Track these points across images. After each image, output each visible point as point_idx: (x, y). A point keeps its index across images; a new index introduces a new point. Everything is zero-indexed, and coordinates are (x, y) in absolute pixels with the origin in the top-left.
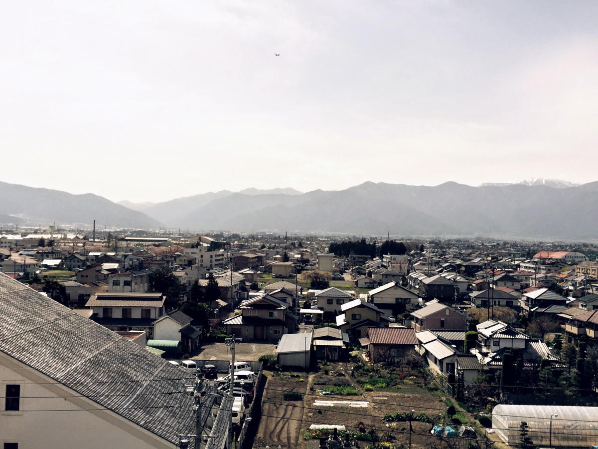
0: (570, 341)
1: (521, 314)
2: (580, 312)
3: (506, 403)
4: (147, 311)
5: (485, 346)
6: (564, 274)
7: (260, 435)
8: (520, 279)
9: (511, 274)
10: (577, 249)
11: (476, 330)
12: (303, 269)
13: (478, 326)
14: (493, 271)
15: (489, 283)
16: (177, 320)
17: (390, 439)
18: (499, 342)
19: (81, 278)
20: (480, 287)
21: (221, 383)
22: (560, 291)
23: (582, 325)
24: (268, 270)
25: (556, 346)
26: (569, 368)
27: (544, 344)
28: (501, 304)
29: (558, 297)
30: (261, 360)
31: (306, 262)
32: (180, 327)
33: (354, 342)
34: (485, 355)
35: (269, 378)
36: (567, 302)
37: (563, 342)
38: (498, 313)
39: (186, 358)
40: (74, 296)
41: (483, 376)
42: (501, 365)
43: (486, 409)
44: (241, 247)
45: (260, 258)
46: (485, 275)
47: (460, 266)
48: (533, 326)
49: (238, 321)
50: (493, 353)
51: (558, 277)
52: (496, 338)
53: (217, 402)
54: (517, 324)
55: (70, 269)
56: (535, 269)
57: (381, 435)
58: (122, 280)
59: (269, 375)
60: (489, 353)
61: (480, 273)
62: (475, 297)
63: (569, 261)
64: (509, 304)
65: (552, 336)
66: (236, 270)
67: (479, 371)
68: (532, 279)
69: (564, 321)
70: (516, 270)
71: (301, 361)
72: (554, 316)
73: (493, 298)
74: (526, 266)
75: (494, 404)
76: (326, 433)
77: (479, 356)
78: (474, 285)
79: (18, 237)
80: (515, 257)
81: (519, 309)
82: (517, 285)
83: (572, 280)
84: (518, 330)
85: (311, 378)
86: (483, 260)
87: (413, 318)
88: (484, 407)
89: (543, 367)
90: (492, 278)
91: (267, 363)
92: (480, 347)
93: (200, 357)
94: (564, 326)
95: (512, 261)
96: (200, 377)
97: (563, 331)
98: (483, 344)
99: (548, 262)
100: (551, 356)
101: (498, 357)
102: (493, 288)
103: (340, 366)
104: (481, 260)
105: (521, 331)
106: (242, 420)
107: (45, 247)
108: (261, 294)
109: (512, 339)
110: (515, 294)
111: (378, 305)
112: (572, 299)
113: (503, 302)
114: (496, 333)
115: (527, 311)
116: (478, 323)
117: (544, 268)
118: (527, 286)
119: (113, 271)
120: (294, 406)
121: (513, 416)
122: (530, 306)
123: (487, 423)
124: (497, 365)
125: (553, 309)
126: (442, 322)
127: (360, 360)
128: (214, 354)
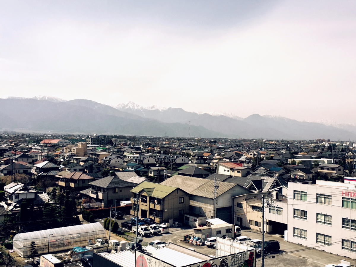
0: (61, 190)
1: (33, 177)
2: (67, 174)
3: (22, 232)
5: (10, 199)
6: (58, 152)
8: (32, 156)
9: (27, 154)
10: (65, 137)
11: (4, 190)
13: (5, 187)
14: (15, 152)
15: (12, 160)
18: (18, 196)
20: (6, 163)
22: (55, 162)
23: (67, 181)
25: (53, 195)
26: (60, 206)
27: (46, 194)
28: (20, 172)
34: (9, 205)
36: (60, 168)
37: (57, 191)
38: (18, 178)
41: (8, 218)
42: (19, 210)
43: (9, 238)
46: (10, 155)
48: (40, 184)
50: (15, 203)
51: (55, 154)
52: (16, 194)
54: (30, 184)
56: (41, 150)
60: (12, 203)
61: (7, 153)
62: (3, 169)
63: (61, 145)
64: (25, 172)
65: (51, 189)
67: (5, 215)
68: (40, 156)
69: (58, 179)
70: (29, 151)
72: (52, 177)
73: (15, 169)
74: (35, 148)
75: (14, 234)
77: (6, 206)
78: (2, 161)
80: (29, 143)
81: (31, 174)
82: (31, 160)
83: (63, 156)
84: (30, 187)
86: (9, 145)
88: (8, 237)
89: (45, 208)
90: (14, 157)
92: (6, 200)
94: (58, 182)
95: (27, 146)
97: (57, 185)
98: (8, 198)
99: (48, 145)
100: (50, 200)
101: (18, 205)
102: (15, 163)
104: (7, 145)
105: (32, 188)
109: (27, 193)
110: (29, 165)
112: (63, 166)
113: (21, 171)
114: (17, 190)
115: (36, 175)
116: (5, 185)
117: (47, 149)
118: (37, 160)
121: (26, 240)
122: (38, 172)
123: (10, 246)
124: (17, 210)
125: (52, 173)
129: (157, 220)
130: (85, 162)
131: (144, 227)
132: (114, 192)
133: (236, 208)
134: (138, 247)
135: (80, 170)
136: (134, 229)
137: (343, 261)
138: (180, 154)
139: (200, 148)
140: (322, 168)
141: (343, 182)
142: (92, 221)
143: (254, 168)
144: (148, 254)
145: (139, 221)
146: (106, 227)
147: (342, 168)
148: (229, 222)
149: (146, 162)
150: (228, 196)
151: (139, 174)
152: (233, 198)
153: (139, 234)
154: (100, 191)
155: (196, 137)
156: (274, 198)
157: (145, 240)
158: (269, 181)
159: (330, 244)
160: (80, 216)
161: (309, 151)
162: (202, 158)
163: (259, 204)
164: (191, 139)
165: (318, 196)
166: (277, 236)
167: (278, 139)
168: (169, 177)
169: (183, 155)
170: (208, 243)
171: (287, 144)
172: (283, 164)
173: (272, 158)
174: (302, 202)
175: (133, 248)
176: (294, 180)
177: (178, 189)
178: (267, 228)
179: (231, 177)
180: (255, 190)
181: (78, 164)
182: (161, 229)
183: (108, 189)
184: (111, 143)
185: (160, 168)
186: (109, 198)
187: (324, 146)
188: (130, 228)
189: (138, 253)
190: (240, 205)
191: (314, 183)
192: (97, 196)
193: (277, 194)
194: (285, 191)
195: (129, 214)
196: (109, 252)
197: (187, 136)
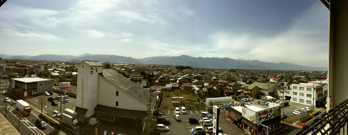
0: (219, 86)
2: (221, 81)
3: (208, 98)
4: (140, 79)
6: (219, 74)
7: (162, 103)
10: (221, 70)
12: (170, 71)
13: (204, 84)
16: (146, 81)
17: (187, 104)
19: (128, 72)
20: (205, 77)
21: (154, 93)
23: (221, 83)
24: (164, 72)
25: (217, 87)
26: (219, 91)
27: (215, 87)
29: (217, 78)
30: (162, 89)
31: (171, 70)
32: (146, 82)
33: (180, 86)
34: (205, 89)
35: (164, 93)
38: (208, 82)
39: (148, 88)
40: (127, 76)
44: (158, 67)
45: (162, 69)
47: (201, 73)
48: (213, 84)
49: (158, 81)
50: (207, 89)
52: (207, 86)
53: (154, 97)
54: (211, 84)
55: (126, 71)
57: (185, 103)
58: (135, 73)
59: (164, 92)
61: (205, 74)
62: (204, 79)
63: (219, 72)
64: (210, 80)
65: (217, 86)
66: (157, 72)
67: (204, 92)
68: (214, 75)
69: (219, 83)
70: (211, 74)
71: (170, 90)
72: (217, 82)
73: (207, 79)
74: (213, 73)
75: (206, 98)
76: (175, 103)
77: (204, 89)
79: (117, 65)
81: (211, 81)
82: (211, 76)
85: (172, 93)
86: (205, 72)
87: (192, 83)
88: (204, 99)
89: (215, 91)
90: (207, 75)
91: (163, 90)
92: (204, 88)
93: (150, 88)
95: (210, 72)
96: (150, 92)
97: (218, 84)
99: (216, 72)
100: (216, 89)
102: (207, 77)
103: (178, 90)
106: (158, 100)
107: (122, 67)
108: (162, 76)
109: (210, 86)
110: (211, 78)
111: (185, 79)
112: (220, 79)
113: (209, 79)
118: (213, 77)
119: (134, 71)
120: (169, 98)
121: (209, 100)
122: (213, 80)
123: (205, 101)
124: (207, 91)
125: (217, 81)
126: (198, 84)
127: (182, 89)
128: (153, 88)
129: (249, 96)
130: (226, 77)
131: (245, 99)
132: (236, 87)
133: (275, 92)
134: (243, 105)
135: (225, 80)
136: (242, 99)
137: (307, 107)
138: (257, 75)
139: (264, 73)
140: (302, 79)
141: (307, 83)
142: (229, 96)
143: (281, 79)
144: (246, 107)
145: (244, 96)
146: (233, 98)
147: (307, 79)
148: (273, 97)
149: (246, 78)
150: (273, 88)
151: (243, 81)
152: (275, 89)
153: (243, 101)
154: (231, 86)
155: (263, 69)
156: (287, 88)
157: (245, 103)
158: (286, 83)
159: (303, 102)
160: (225, 94)
161: (298, 74)
162: (265, 76)
163: (282, 91)
164: (261, 70)
165: (300, 88)
166: (288, 101)
167: (289, 70)
168: (253, 82)
169: (258, 75)
170: (266, 104)
171: (291, 72)
172: (290, 78)
173: (287, 76)
174: (295, 90)
175: (241, 106)
176: (293, 83)
177: (256, 86)
178: (285, 98)
179: (274, 82)
180: (281, 86)
181: (224, 78)
182: (251, 99)
183: (233, 86)
184: (235, 71)
185: (250, 80)
186: (234, 89)
187: (302, 72)
188: (241, 99)
189: (243, 107)
190: (277, 92)
191: (299, 84)
192: (230, 88)
193: (288, 88)
194: (290, 87)
195: (240, 94)
196: (234, 106)
197: (260, 69)
